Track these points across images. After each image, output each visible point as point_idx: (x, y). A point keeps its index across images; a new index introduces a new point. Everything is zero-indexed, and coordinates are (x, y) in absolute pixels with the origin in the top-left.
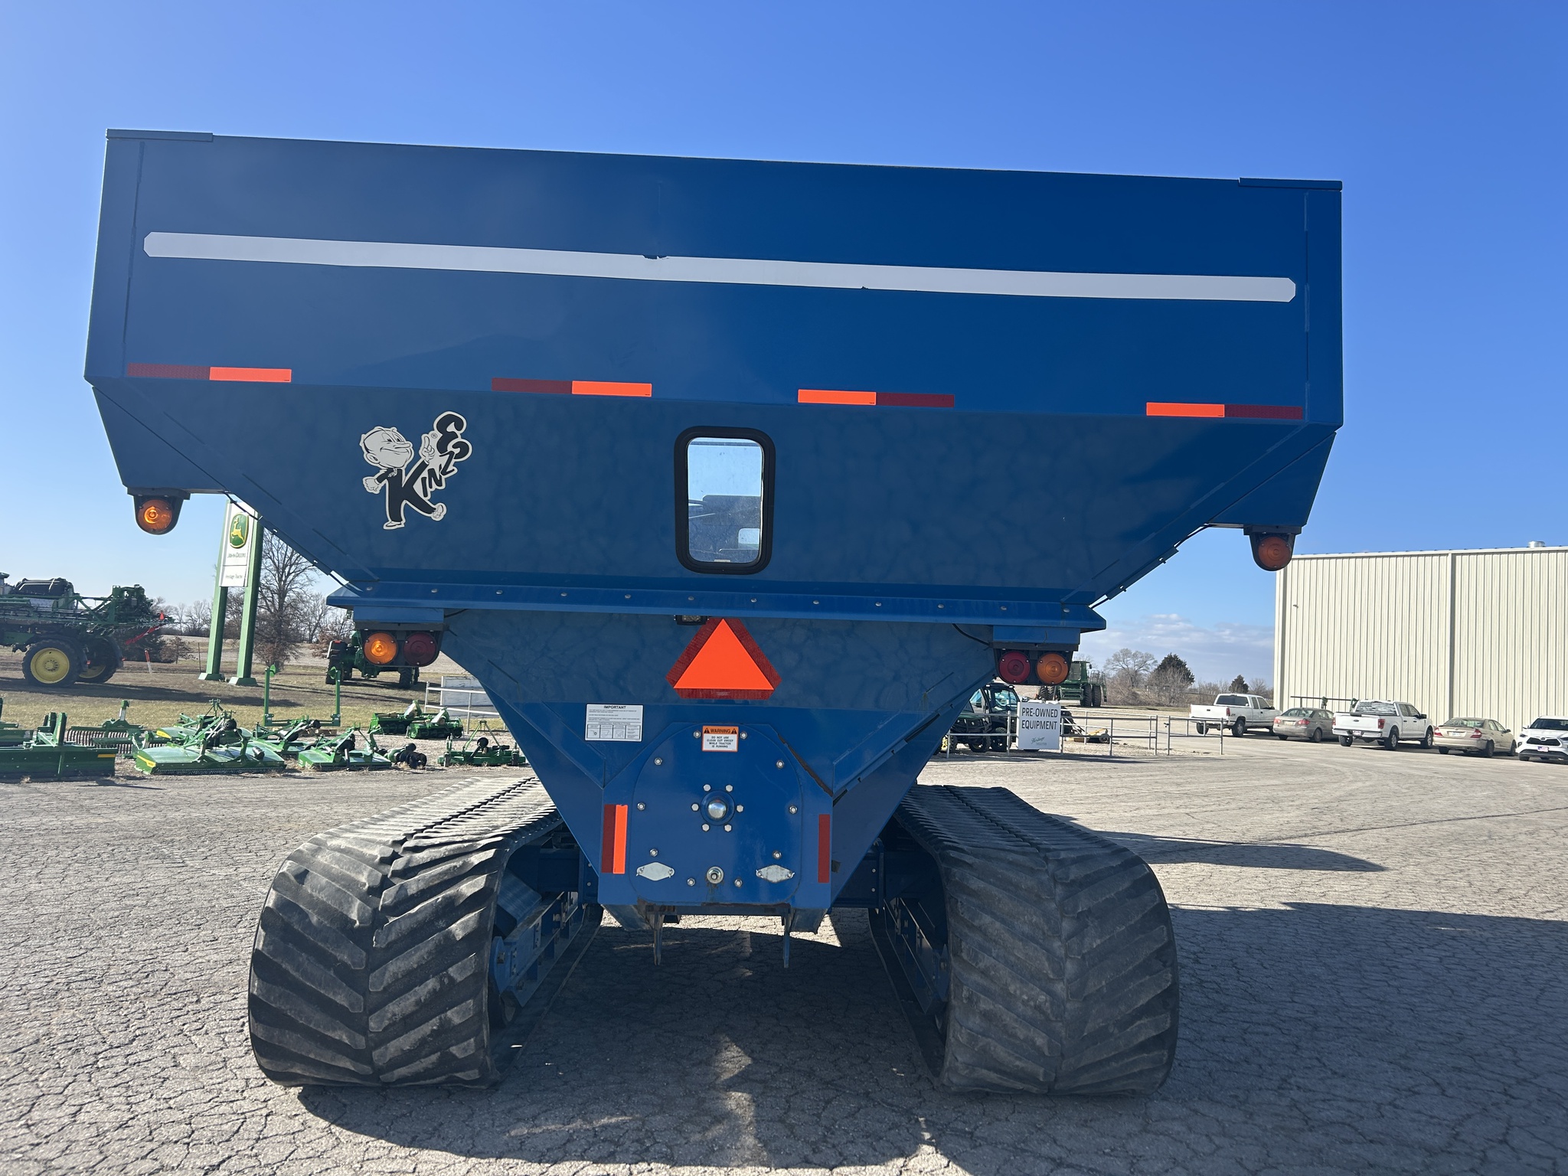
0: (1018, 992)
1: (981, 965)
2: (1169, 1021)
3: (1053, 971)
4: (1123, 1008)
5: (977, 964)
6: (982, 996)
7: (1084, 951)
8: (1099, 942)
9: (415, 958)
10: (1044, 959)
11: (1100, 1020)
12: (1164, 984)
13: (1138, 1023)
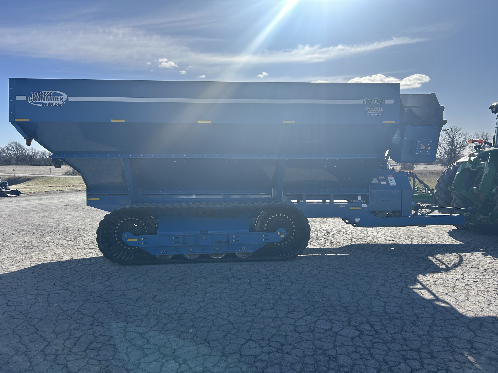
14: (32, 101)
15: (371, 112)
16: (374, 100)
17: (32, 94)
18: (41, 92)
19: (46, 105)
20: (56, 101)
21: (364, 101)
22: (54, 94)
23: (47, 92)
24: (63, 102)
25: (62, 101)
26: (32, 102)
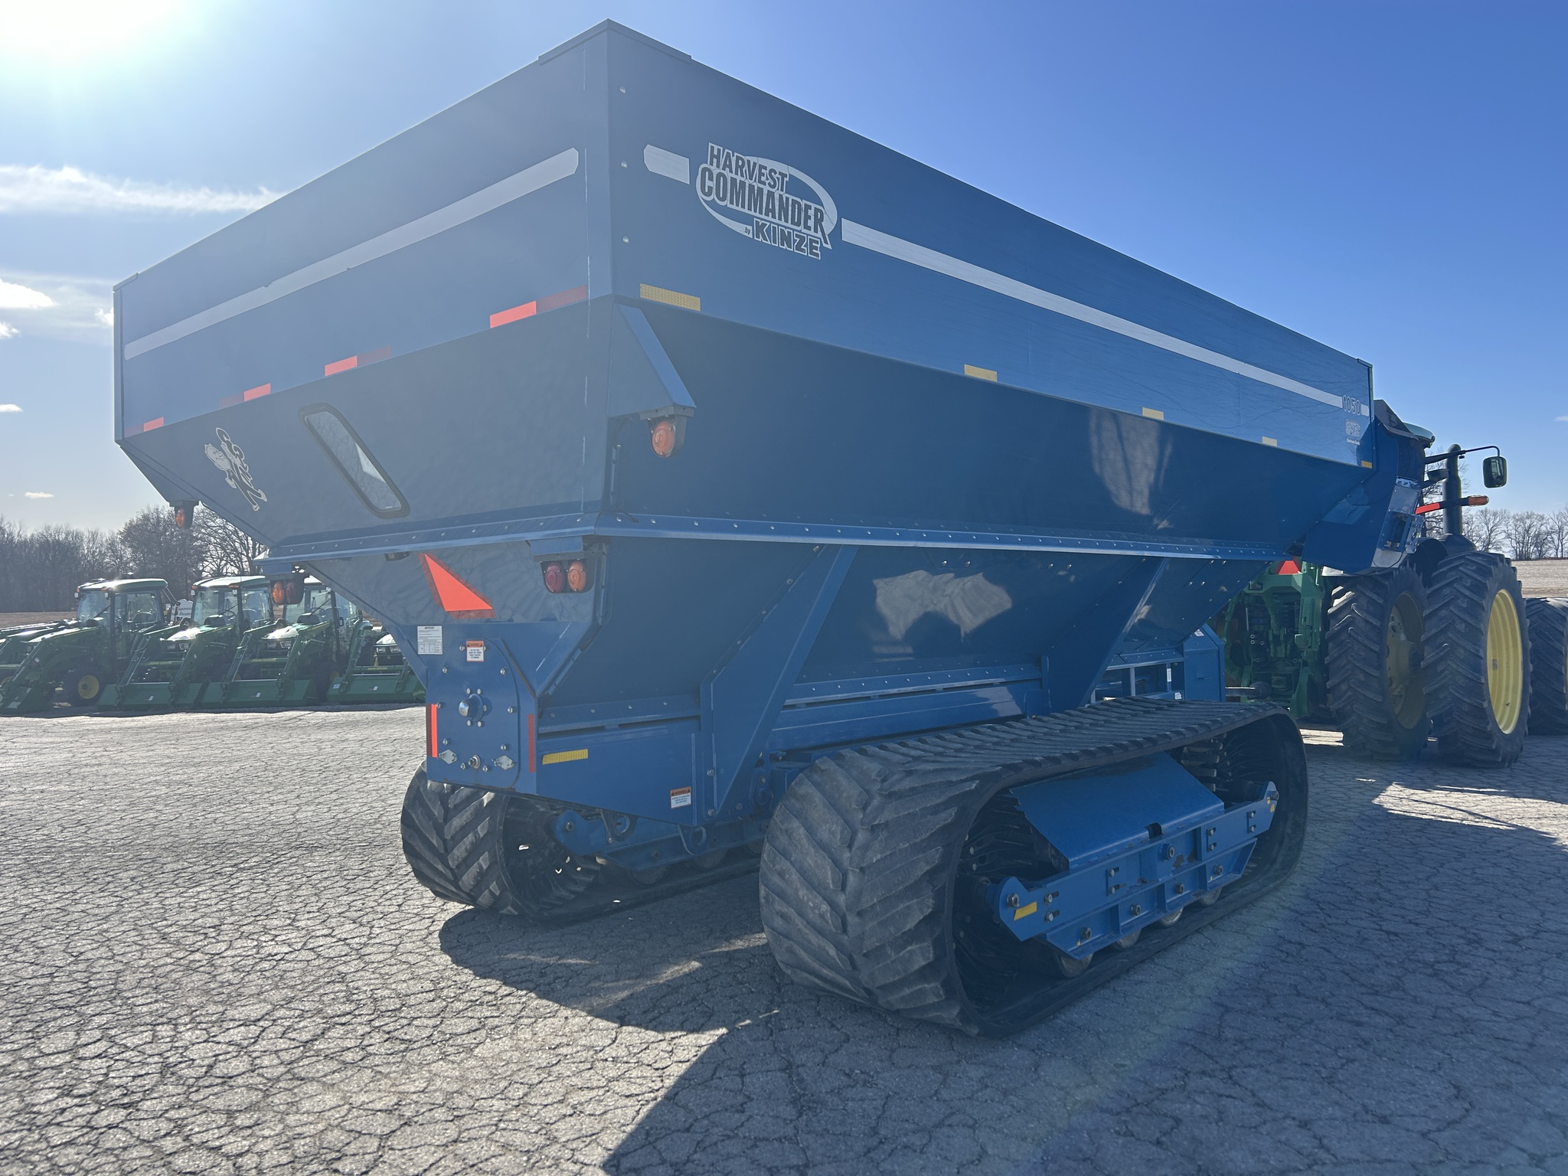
0: (806, 898)
1: (778, 867)
2: (932, 952)
3: (833, 882)
4: (892, 929)
5: (774, 866)
6: (777, 898)
7: (865, 865)
8: (879, 856)
9: (464, 817)
10: (828, 868)
11: (874, 939)
12: (925, 909)
13: (909, 948)
14: (713, 196)
15: (1351, 433)
16: (1352, 403)
17: (713, 156)
18: (746, 158)
19: (765, 239)
20: (801, 228)
21: (1343, 403)
22: (795, 187)
23: (770, 164)
24: (826, 243)
25: (819, 234)
26: (712, 204)
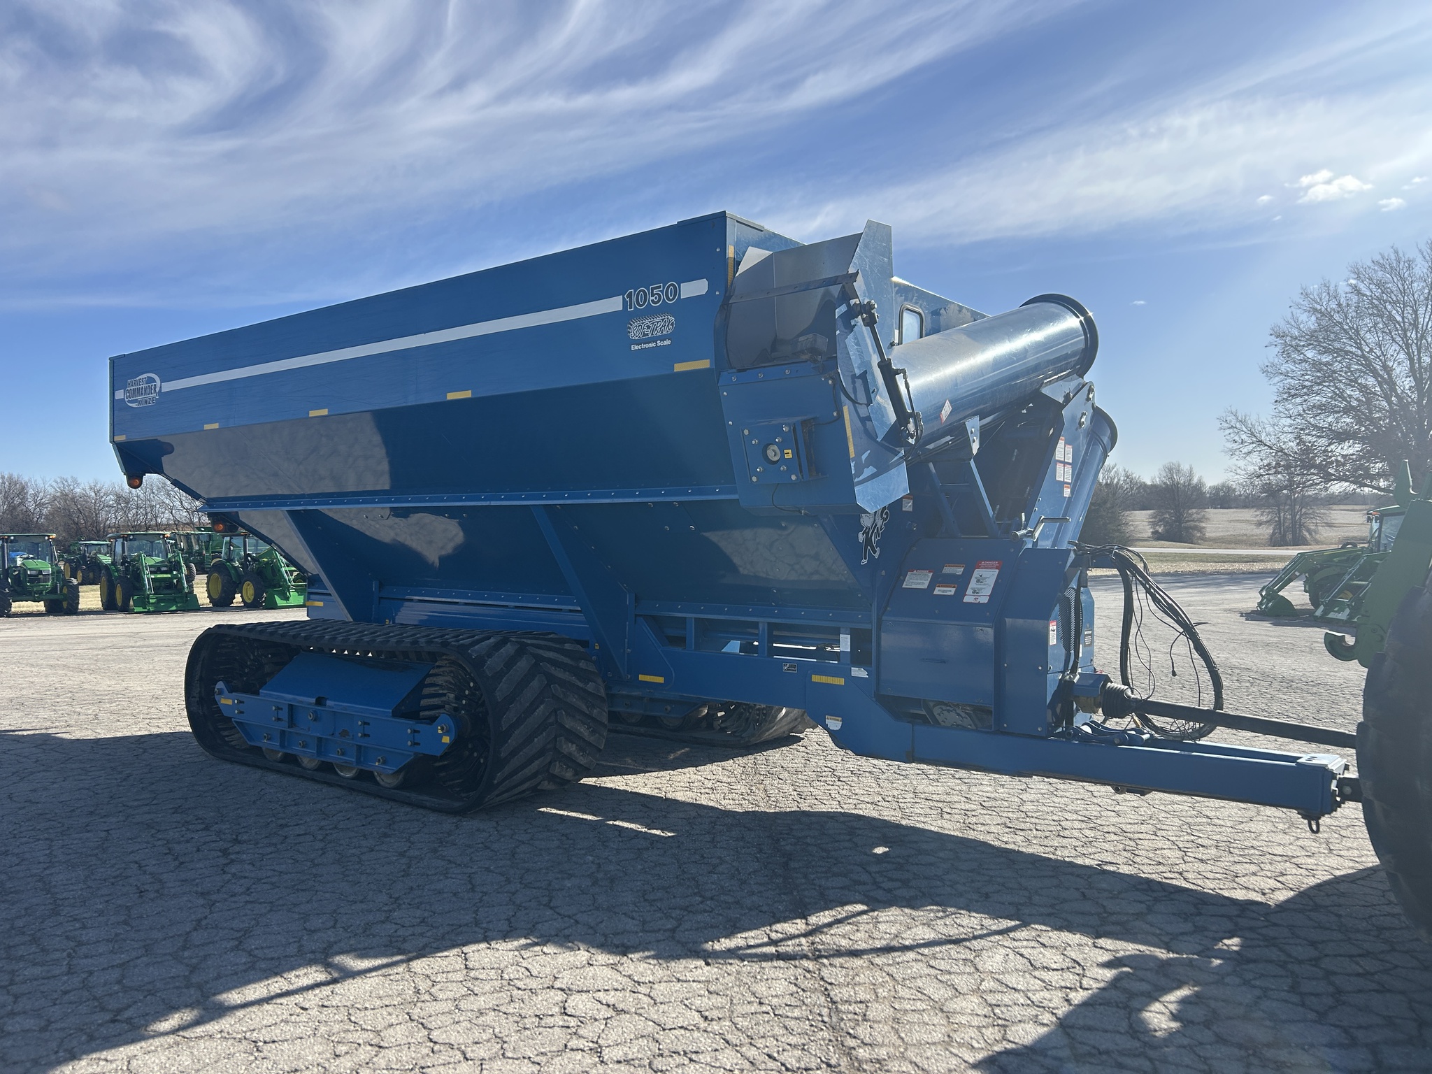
14: (129, 398)
15: (644, 335)
16: (652, 292)
17: (129, 384)
19: (141, 405)
20: (150, 395)
21: (624, 301)
24: (157, 396)
25: (155, 394)
26: (129, 401)
